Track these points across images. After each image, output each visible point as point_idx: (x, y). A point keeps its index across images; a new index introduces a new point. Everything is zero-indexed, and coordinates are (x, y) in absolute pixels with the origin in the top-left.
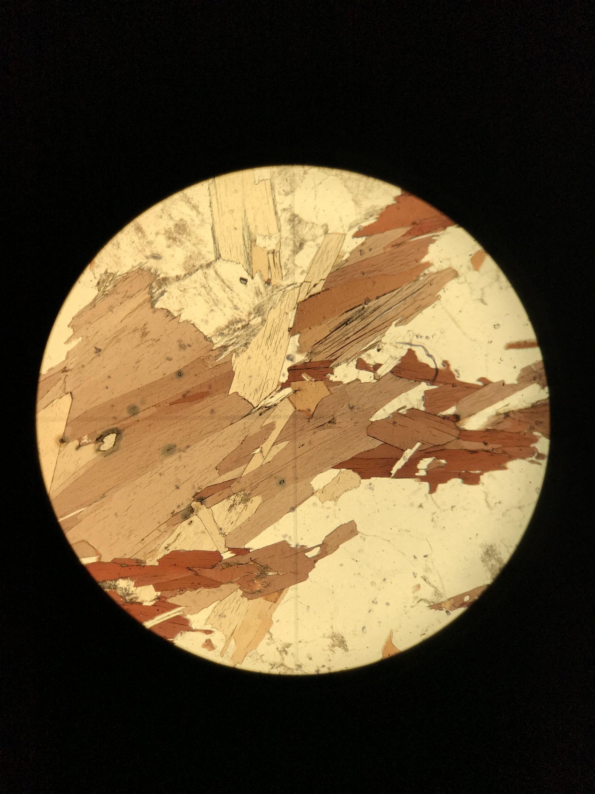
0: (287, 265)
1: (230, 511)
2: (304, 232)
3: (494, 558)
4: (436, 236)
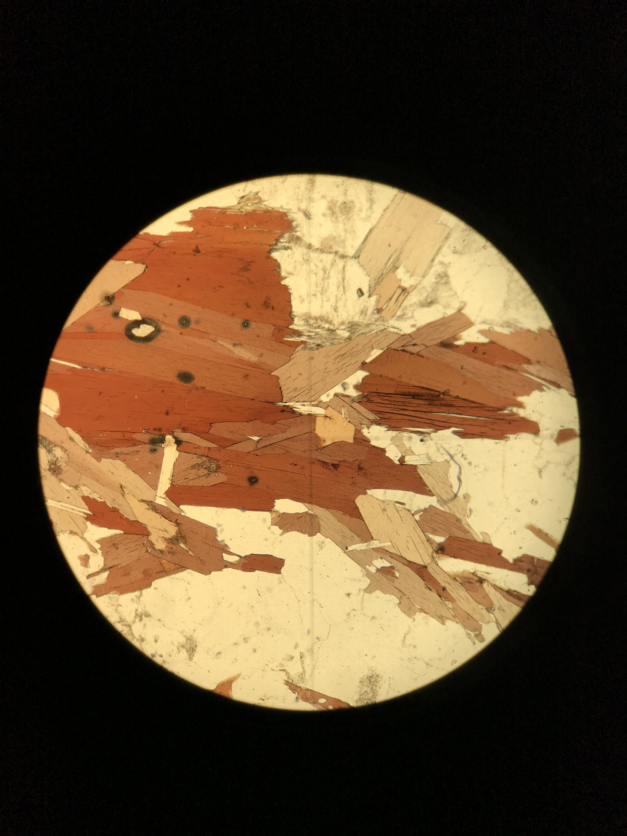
0: (406, 309)
1: (192, 468)
2: (443, 294)
3: (372, 688)
4: (547, 387)
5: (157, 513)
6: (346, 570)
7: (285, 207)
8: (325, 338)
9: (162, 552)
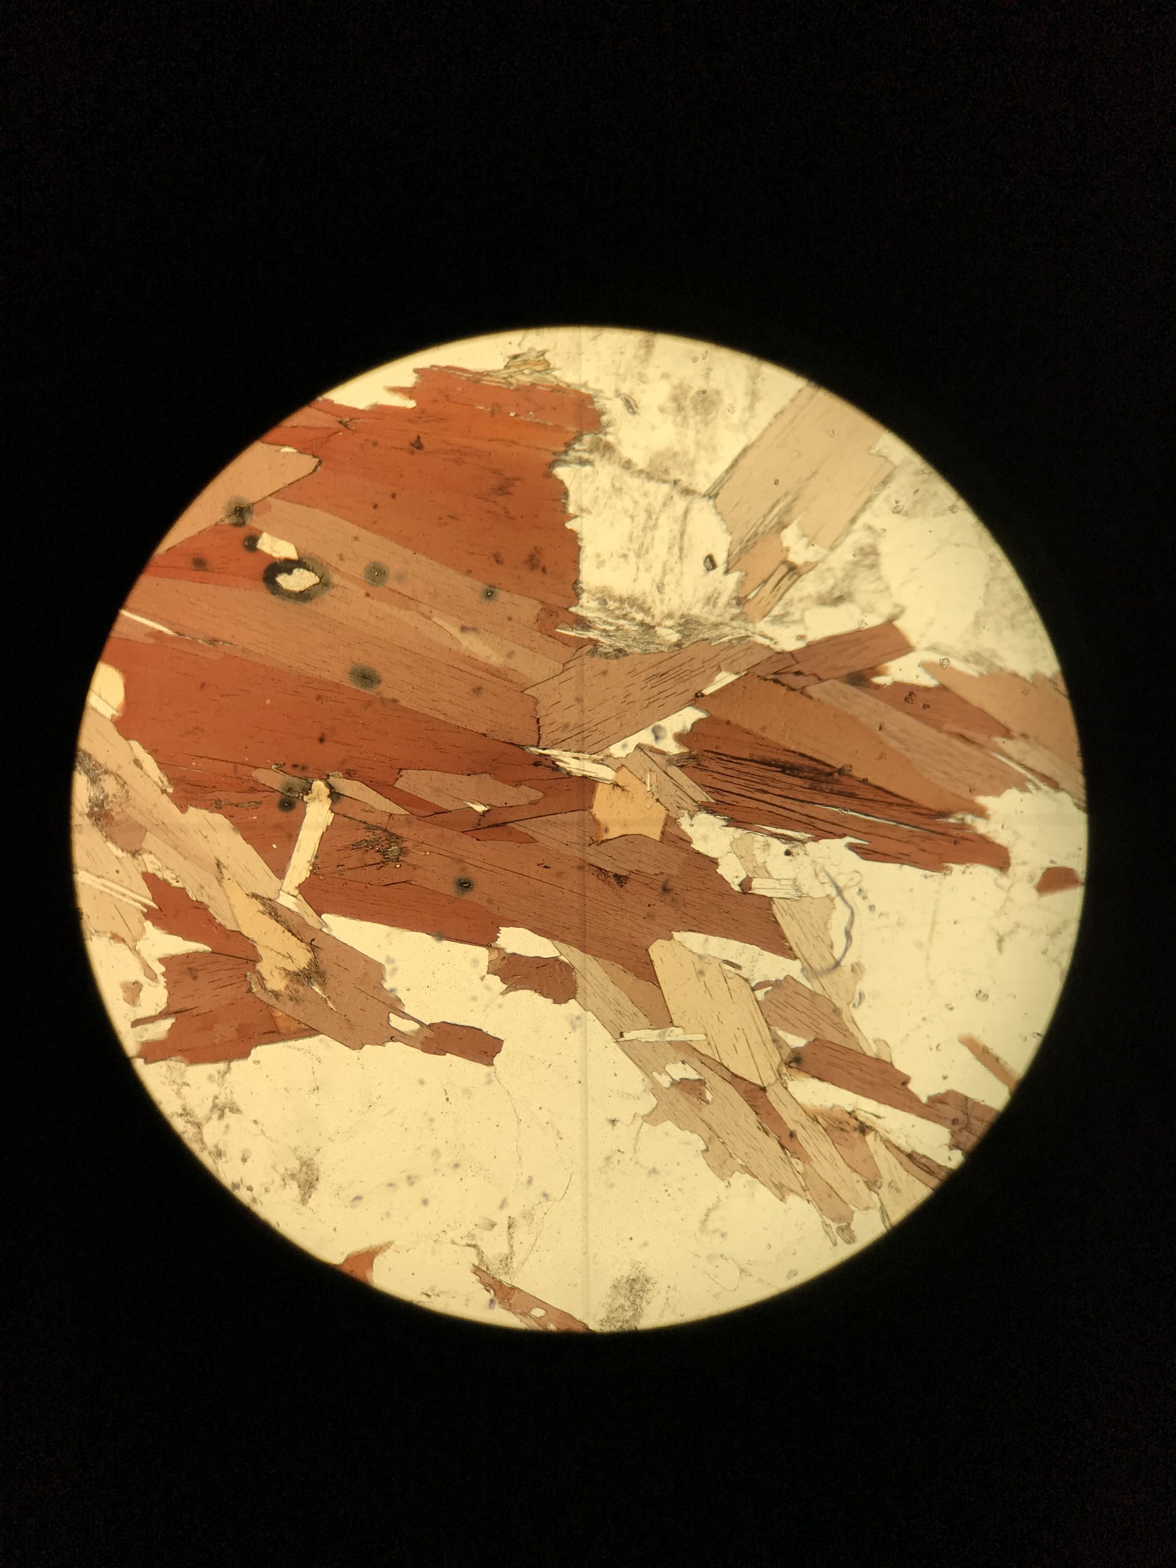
0: (792, 605)
1: (354, 847)
2: (864, 586)
3: (634, 1301)
4: (1035, 785)
5: (278, 921)
6: (615, 1075)
7: (592, 385)
8: (634, 639)
9: (276, 995)
